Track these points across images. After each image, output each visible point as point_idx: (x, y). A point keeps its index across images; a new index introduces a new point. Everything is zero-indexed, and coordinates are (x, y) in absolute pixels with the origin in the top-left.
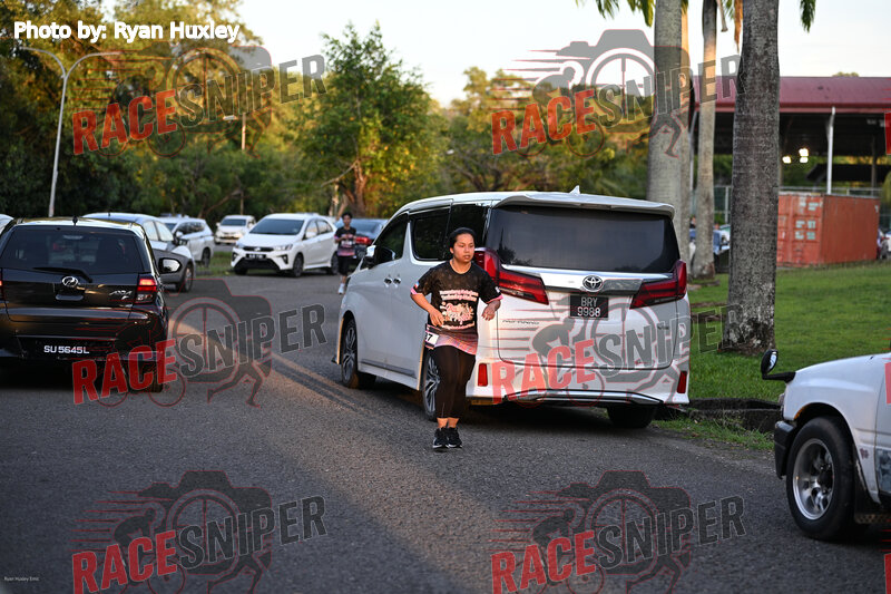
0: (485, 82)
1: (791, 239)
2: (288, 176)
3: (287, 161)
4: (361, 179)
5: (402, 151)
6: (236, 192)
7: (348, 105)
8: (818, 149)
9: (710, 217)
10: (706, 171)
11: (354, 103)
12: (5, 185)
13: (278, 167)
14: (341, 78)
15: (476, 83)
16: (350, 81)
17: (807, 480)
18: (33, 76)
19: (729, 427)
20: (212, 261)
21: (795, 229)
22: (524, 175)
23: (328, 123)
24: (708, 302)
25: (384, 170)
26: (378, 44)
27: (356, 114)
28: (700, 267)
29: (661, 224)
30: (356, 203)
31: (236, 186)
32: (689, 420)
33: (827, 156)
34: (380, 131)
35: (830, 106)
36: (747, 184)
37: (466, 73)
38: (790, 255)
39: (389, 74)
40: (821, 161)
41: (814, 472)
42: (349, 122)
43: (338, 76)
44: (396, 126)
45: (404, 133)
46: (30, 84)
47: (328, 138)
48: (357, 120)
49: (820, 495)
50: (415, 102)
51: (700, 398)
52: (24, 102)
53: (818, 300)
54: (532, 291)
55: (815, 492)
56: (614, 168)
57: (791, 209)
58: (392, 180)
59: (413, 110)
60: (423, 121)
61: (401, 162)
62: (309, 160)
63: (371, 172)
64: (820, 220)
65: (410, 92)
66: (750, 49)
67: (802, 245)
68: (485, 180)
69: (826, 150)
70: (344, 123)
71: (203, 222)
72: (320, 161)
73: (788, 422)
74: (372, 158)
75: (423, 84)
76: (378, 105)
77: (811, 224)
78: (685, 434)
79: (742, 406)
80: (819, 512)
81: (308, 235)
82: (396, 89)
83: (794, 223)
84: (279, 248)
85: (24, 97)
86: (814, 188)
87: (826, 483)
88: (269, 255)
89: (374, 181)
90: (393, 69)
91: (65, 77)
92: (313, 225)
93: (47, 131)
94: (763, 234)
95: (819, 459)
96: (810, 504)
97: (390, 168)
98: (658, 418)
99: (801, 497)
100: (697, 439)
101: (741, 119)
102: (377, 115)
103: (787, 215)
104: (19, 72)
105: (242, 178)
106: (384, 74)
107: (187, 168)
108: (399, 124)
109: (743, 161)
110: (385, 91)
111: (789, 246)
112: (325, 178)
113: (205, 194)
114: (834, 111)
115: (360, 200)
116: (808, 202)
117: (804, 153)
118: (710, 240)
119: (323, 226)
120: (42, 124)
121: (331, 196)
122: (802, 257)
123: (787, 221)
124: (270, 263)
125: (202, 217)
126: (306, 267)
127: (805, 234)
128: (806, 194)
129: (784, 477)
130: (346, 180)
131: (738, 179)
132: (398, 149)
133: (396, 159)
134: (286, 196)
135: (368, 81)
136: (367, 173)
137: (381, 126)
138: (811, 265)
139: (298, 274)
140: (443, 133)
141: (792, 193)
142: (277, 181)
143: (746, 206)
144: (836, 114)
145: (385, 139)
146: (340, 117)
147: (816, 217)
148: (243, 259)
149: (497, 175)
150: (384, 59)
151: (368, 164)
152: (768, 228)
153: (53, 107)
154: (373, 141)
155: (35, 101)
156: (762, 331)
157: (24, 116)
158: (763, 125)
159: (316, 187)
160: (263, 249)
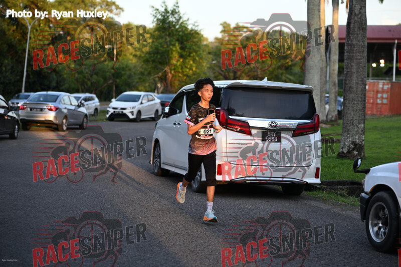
0: (230, 28)
1: (375, 103)
2: (135, 74)
3: (135, 67)
4: (170, 75)
5: (189, 62)
6: (111, 81)
7: (164, 40)
8: (389, 60)
9: (336, 92)
10: (334, 70)
11: (166, 39)
12: (2, 79)
13: (130, 70)
14: (160, 27)
15: (226, 29)
16: (164, 28)
17: (376, 222)
18: (15, 27)
19: (341, 195)
20: (99, 114)
21: (377, 98)
22: (248, 73)
23: (154, 49)
24: (334, 133)
25: (180, 71)
26: (177, 11)
27: (167, 44)
28: (331, 116)
29: (307, 96)
30: (167, 87)
31: (110, 79)
32: (321, 191)
33: (393, 63)
34: (179, 53)
35: (394, 39)
36: (351, 76)
37: (221, 24)
38: (375, 110)
39: (183, 25)
40: (390, 66)
41: (379, 219)
42: (163, 48)
43: (158, 26)
44: (186, 50)
45: (190, 53)
46: (13, 31)
47: (154, 56)
48: (168, 47)
49: (382, 230)
50: (195, 38)
51: (327, 180)
52: (11, 39)
53: (387, 132)
54: (243, 129)
55: (380, 228)
56: (291, 69)
57: (375, 89)
58: (184, 75)
59: (194, 42)
60: (199, 47)
61: (189, 67)
62: (145, 66)
63: (175, 72)
64: (389, 94)
65: (193, 34)
66: (353, 10)
67: (380, 105)
68: (229, 75)
69: (393, 60)
70: (161, 48)
71: (94, 96)
72: (150, 66)
73: (366, 193)
74: (175, 65)
75: (199, 30)
76: (178, 40)
77: (385, 96)
78: (319, 198)
79: (348, 185)
80: (382, 238)
81: (143, 102)
82: (186, 32)
83: (377, 95)
84: (129, 108)
85: (11, 37)
86: (387, 79)
87: (385, 224)
88: (125, 111)
89: (176, 76)
90: (185, 22)
91: (30, 28)
92: (146, 97)
93: (22, 53)
94: (359, 100)
95: (382, 212)
96: (377, 234)
97: (184, 70)
98: (306, 190)
99: (372, 231)
100: (324, 201)
101: (349, 45)
102: (177, 44)
103: (374, 91)
104: (8, 25)
105: (113, 75)
106: (181, 25)
107: (87, 70)
108: (188, 49)
109: (350, 65)
110: (181, 33)
111: (374, 106)
112: (152, 75)
113: (95, 83)
114: (396, 41)
115: (169, 85)
116: (383, 85)
117: (382, 62)
118: (336, 103)
119: (150, 98)
120: (19, 50)
121: (156, 84)
122: (381, 112)
123: (373, 94)
124: (125, 115)
125: (94, 94)
126: (142, 117)
127: (382, 100)
128: (382, 81)
129: (365, 221)
130: (162, 76)
131: (347, 74)
132: (187, 61)
133: (186, 65)
134: (134, 83)
135: (173, 28)
136: (173, 72)
137: (179, 50)
138: (385, 115)
139: (138, 121)
140: (209, 53)
141: (375, 81)
142: (130, 76)
143: (350, 87)
144: (398, 43)
145: (181, 56)
146: (160, 45)
147: (387, 92)
148: (112, 114)
149: (235, 73)
150: (180, 18)
151: (173, 68)
152: (361, 98)
153: (25, 42)
154: (175, 57)
155: (16, 39)
156: (358, 147)
157: (11, 46)
158: (359, 48)
159: (148, 79)
160: (122, 109)
